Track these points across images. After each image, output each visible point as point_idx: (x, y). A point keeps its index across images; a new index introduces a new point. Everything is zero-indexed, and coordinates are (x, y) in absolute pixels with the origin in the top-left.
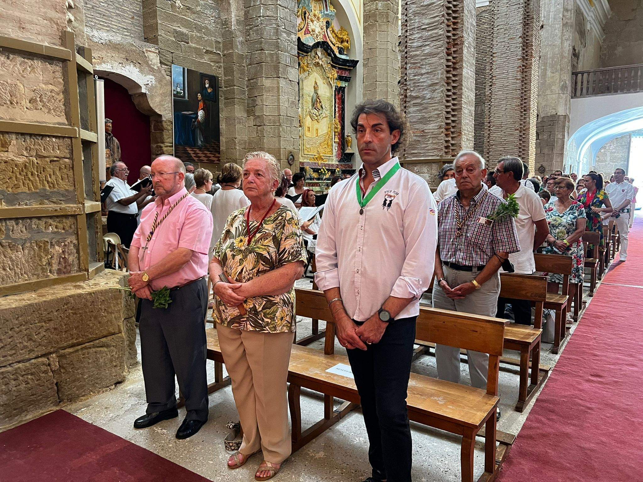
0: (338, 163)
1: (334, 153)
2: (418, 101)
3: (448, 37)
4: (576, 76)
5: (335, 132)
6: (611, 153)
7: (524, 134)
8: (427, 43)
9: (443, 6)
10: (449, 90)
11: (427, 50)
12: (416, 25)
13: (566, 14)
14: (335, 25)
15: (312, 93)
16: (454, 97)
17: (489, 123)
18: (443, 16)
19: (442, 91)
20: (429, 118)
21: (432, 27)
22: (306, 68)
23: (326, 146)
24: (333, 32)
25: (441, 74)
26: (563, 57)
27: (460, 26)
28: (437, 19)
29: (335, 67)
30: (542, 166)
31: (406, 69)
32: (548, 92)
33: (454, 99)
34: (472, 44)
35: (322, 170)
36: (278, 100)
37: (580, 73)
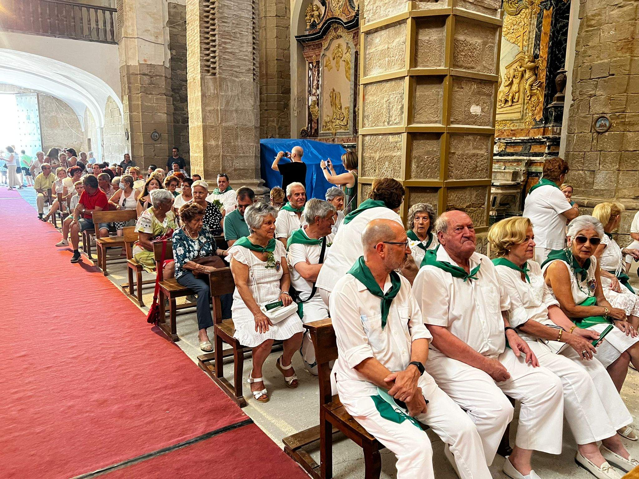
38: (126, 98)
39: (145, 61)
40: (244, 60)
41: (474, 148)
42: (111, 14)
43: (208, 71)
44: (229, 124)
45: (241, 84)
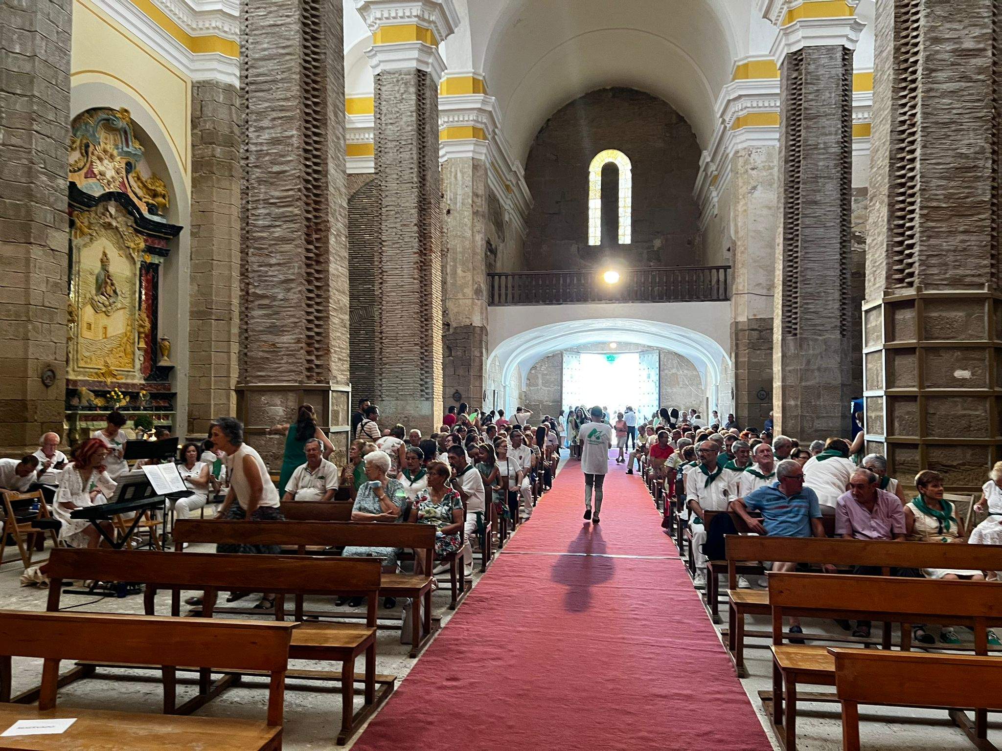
0: (143, 382)
1: (138, 365)
2: (266, 302)
3: (308, 219)
4: (493, 278)
5: (139, 333)
6: (543, 375)
7: (426, 351)
8: (277, 223)
9: (299, 177)
10: (310, 291)
11: (278, 232)
12: (262, 197)
13: (476, 200)
14: (143, 169)
15: (97, 268)
16: (318, 300)
17: (381, 333)
18: (300, 190)
19: (300, 291)
20: (282, 326)
21: (284, 202)
22: (86, 230)
23: (122, 354)
24: (139, 179)
25: (297, 268)
26: (474, 253)
27: (323, 206)
28: (291, 193)
29: (141, 233)
30: (457, 392)
31: (247, 254)
32: (460, 296)
33: (318, 304)
34: (343, 232)
35: (113, 393)
36: (27, 280)
37: (497, 274)
38: (733, 355)
39: (755, 315)
40: (830, 317)
41: (965, 409)
42: (725, 272)
43: (790, 332)
44: (808, 383)
45: (825, 342)
